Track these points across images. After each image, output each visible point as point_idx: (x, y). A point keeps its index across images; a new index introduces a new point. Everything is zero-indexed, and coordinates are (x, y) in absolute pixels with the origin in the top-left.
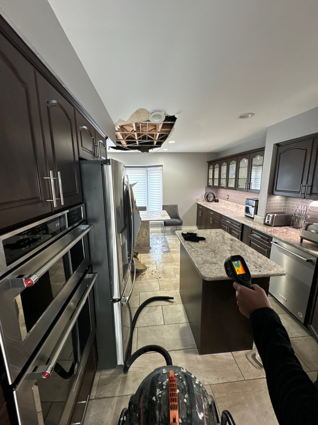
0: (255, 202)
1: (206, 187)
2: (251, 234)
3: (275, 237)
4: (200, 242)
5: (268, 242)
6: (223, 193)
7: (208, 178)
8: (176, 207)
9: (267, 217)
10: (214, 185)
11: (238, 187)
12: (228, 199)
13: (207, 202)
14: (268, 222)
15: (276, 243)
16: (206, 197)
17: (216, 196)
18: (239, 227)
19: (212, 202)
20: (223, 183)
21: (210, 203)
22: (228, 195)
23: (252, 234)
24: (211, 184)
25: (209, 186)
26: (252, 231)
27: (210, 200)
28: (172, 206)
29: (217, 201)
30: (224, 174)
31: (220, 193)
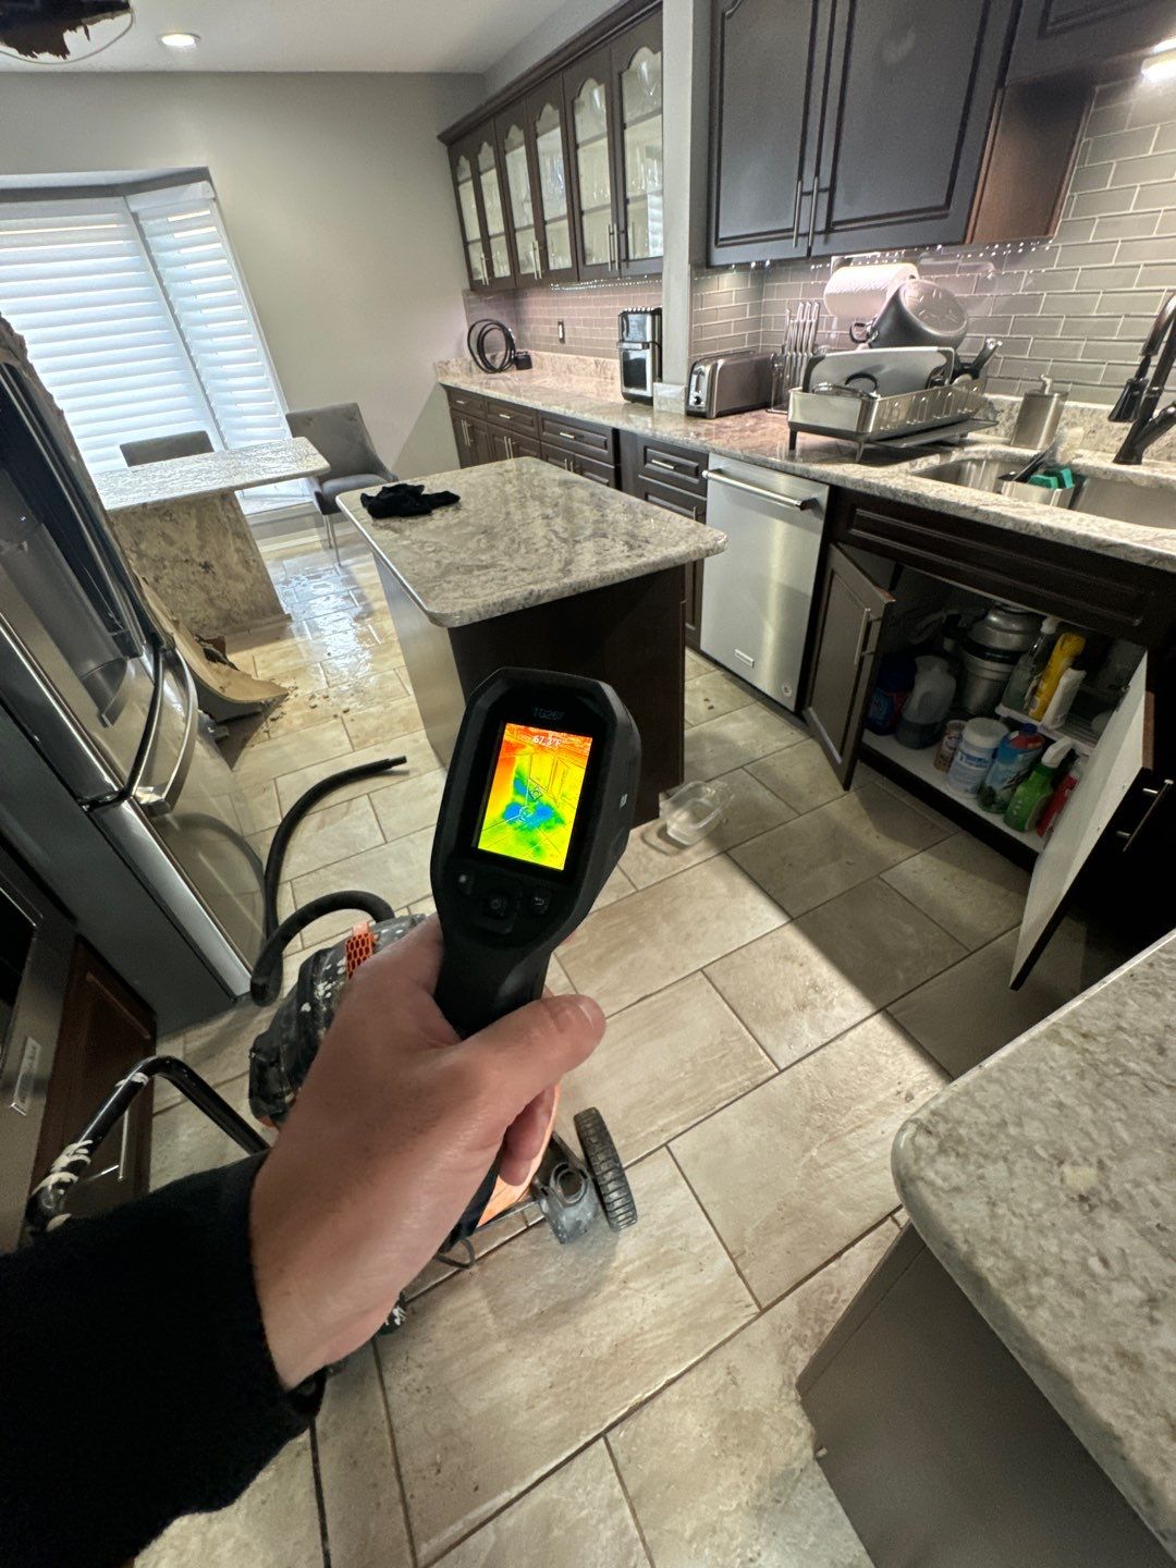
0: (649, 318)
1: (465, 293)
2: (645, 462)
3: (715, 452)
4: (437, 513)
5: (696, 481)
6: (542, 311)
7: (466, 244)
8: (351, 415)
9: (694, 377)
10: (497, 275)
11: (588, 263)
12: (562, 340)
13: (483, 374)
14: (698, 400)
15: (719, 471)
16: (475, 351)
17: (519, 337)
18: (606, 448)
19: (501, 369)
20: (528, 259)
21: (497, 375)
22: (561, 323)
23: (648, 465)
24: (482, 275)
25: (475, 287)
26: (645, 448)
27: (498, 364)
28: (334, 411)
29: (523, 363)
30: (526, 200)
31: (531, 321)
